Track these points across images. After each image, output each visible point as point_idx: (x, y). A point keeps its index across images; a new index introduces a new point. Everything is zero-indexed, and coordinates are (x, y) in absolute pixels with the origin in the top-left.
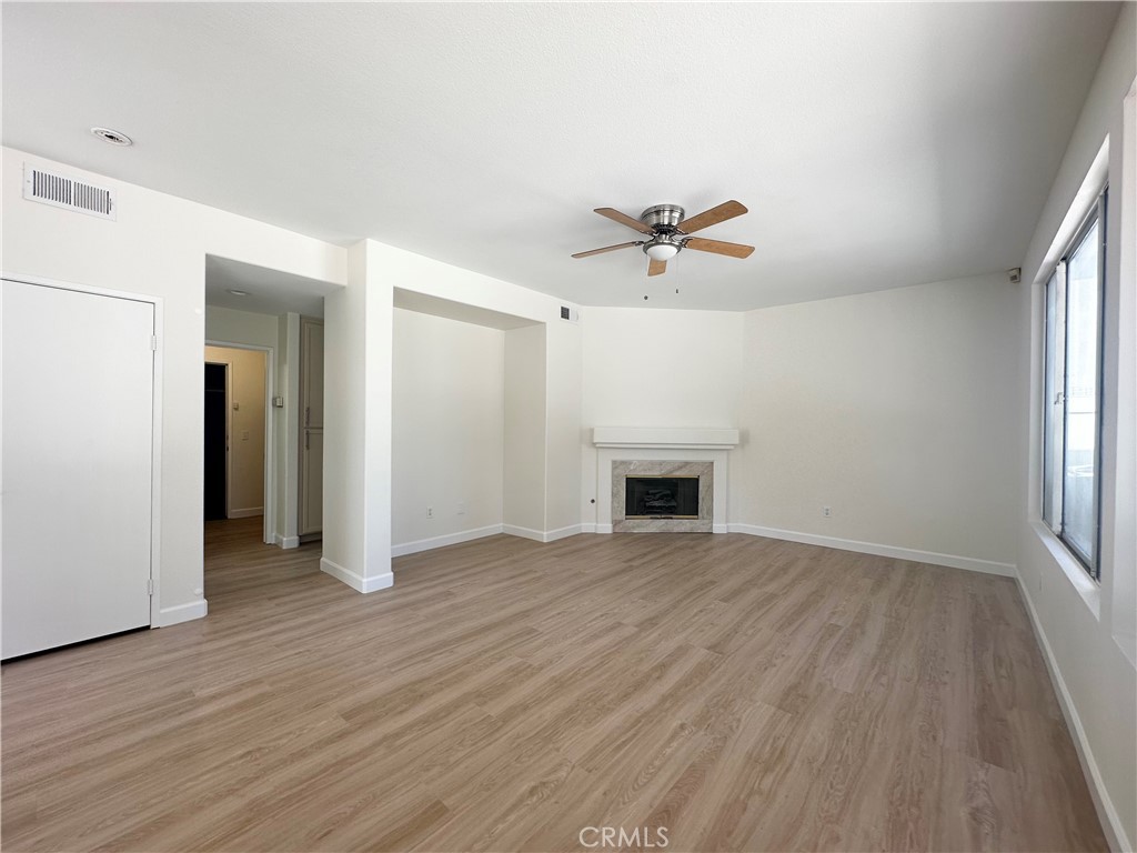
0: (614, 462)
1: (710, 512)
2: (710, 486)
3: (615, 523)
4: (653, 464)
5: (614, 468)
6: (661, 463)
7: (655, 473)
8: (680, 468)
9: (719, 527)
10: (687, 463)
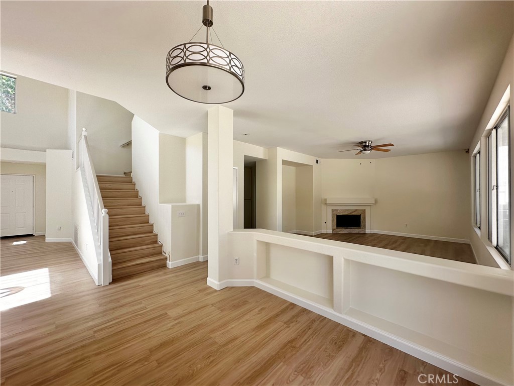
0: (332, 210)
1: (365, 226)
2: (365, 218)
3: (333, 230)
4: (346, 210)
5: (332, 212)
6: (348, 210)
7: (346, 213)
8: (355, 211)
9: (367, 231)
10: (357, 210)
